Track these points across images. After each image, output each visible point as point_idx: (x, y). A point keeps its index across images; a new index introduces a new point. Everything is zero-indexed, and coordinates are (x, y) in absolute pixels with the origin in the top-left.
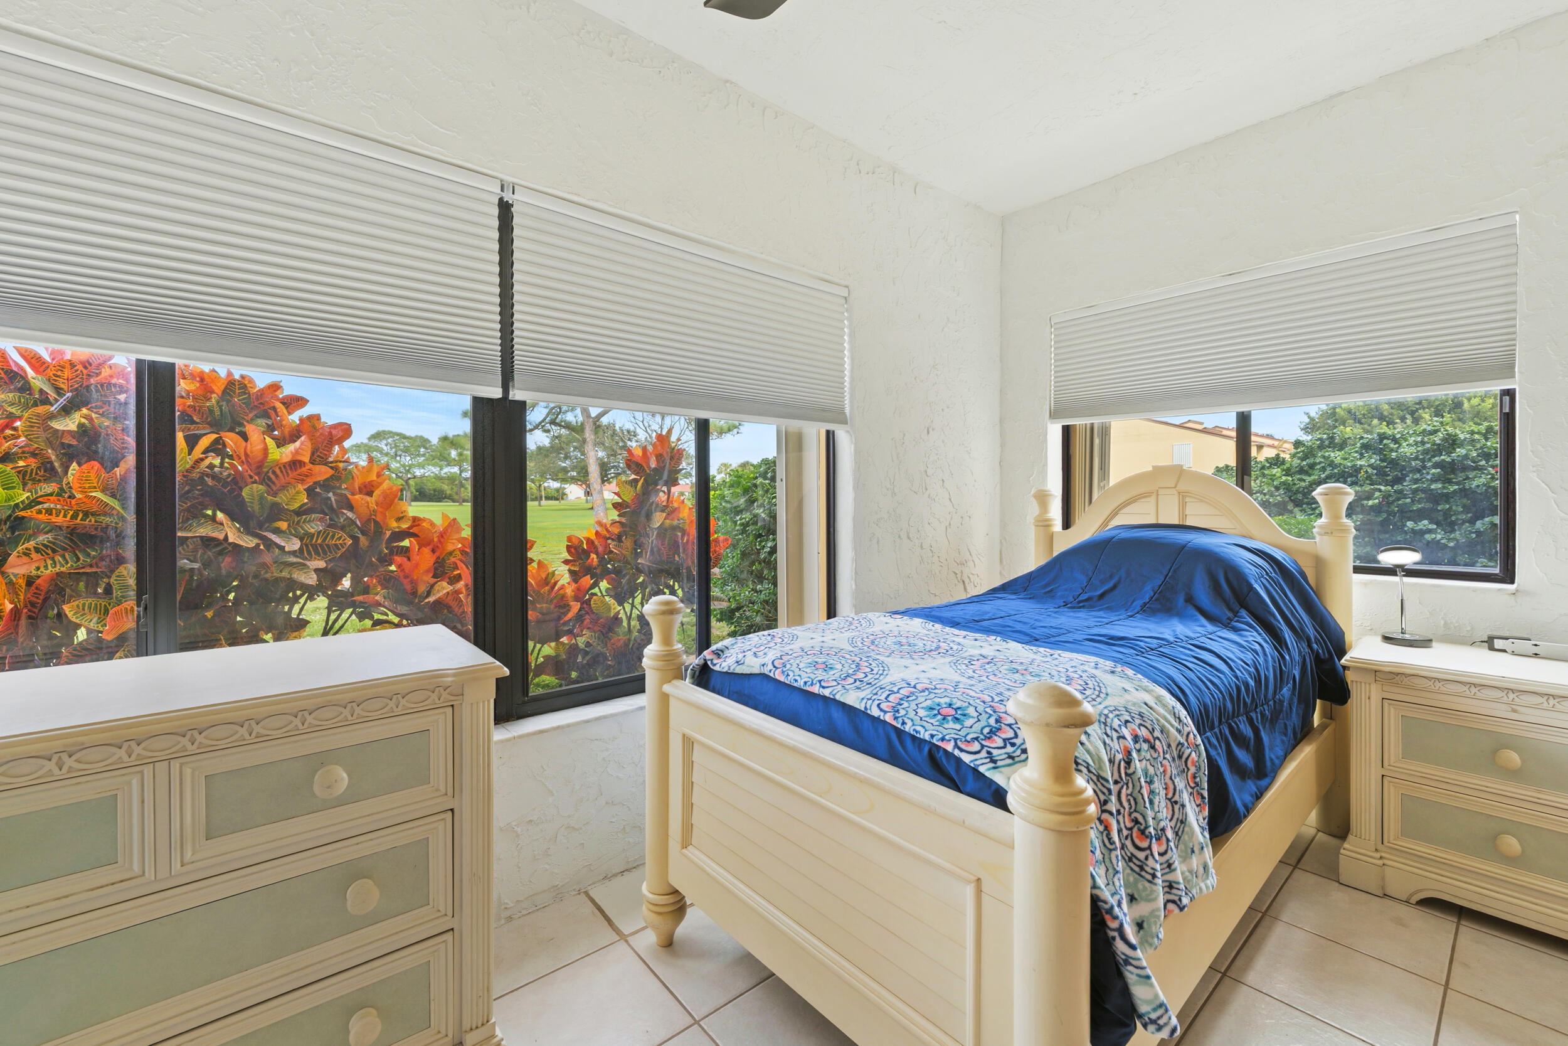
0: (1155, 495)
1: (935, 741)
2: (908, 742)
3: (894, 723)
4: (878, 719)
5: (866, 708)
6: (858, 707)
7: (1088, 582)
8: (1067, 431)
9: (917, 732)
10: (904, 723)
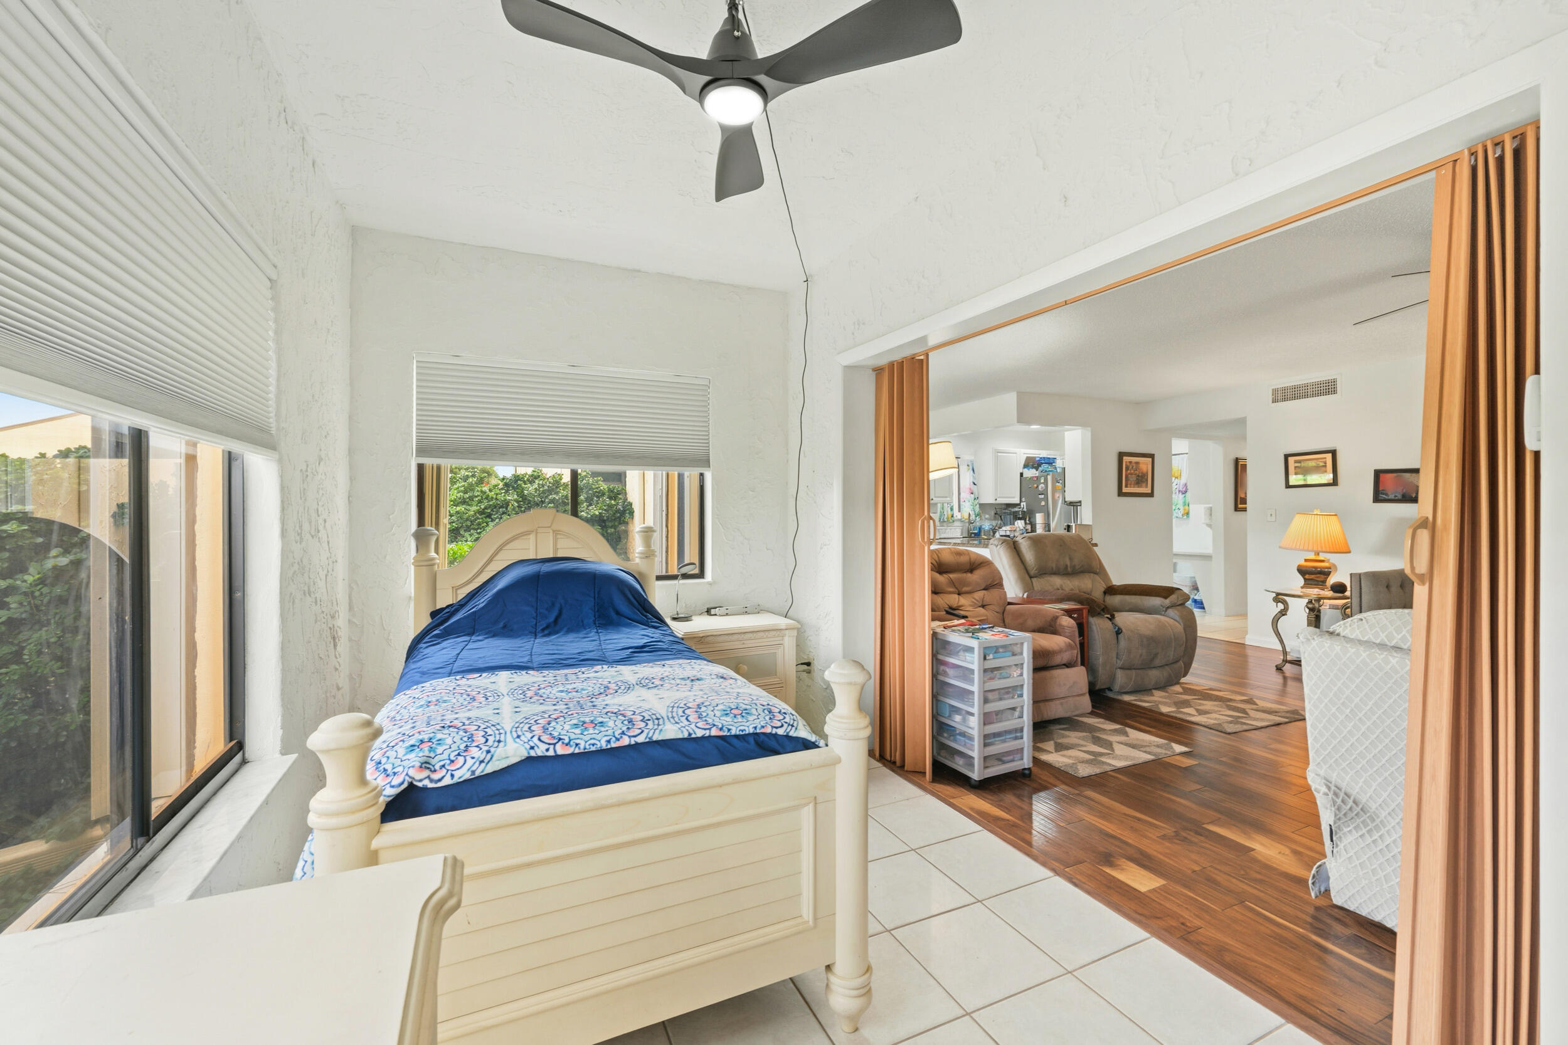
0: (534, 533)
1: (758, 731)
2: (735, 741)
3: (721, 733)
4: (703, 737)
5: (690, 734)
6: (681, 736)
7: (536, 612)
8: (421, 468)
9: (742, 731)
10: (729, 730)
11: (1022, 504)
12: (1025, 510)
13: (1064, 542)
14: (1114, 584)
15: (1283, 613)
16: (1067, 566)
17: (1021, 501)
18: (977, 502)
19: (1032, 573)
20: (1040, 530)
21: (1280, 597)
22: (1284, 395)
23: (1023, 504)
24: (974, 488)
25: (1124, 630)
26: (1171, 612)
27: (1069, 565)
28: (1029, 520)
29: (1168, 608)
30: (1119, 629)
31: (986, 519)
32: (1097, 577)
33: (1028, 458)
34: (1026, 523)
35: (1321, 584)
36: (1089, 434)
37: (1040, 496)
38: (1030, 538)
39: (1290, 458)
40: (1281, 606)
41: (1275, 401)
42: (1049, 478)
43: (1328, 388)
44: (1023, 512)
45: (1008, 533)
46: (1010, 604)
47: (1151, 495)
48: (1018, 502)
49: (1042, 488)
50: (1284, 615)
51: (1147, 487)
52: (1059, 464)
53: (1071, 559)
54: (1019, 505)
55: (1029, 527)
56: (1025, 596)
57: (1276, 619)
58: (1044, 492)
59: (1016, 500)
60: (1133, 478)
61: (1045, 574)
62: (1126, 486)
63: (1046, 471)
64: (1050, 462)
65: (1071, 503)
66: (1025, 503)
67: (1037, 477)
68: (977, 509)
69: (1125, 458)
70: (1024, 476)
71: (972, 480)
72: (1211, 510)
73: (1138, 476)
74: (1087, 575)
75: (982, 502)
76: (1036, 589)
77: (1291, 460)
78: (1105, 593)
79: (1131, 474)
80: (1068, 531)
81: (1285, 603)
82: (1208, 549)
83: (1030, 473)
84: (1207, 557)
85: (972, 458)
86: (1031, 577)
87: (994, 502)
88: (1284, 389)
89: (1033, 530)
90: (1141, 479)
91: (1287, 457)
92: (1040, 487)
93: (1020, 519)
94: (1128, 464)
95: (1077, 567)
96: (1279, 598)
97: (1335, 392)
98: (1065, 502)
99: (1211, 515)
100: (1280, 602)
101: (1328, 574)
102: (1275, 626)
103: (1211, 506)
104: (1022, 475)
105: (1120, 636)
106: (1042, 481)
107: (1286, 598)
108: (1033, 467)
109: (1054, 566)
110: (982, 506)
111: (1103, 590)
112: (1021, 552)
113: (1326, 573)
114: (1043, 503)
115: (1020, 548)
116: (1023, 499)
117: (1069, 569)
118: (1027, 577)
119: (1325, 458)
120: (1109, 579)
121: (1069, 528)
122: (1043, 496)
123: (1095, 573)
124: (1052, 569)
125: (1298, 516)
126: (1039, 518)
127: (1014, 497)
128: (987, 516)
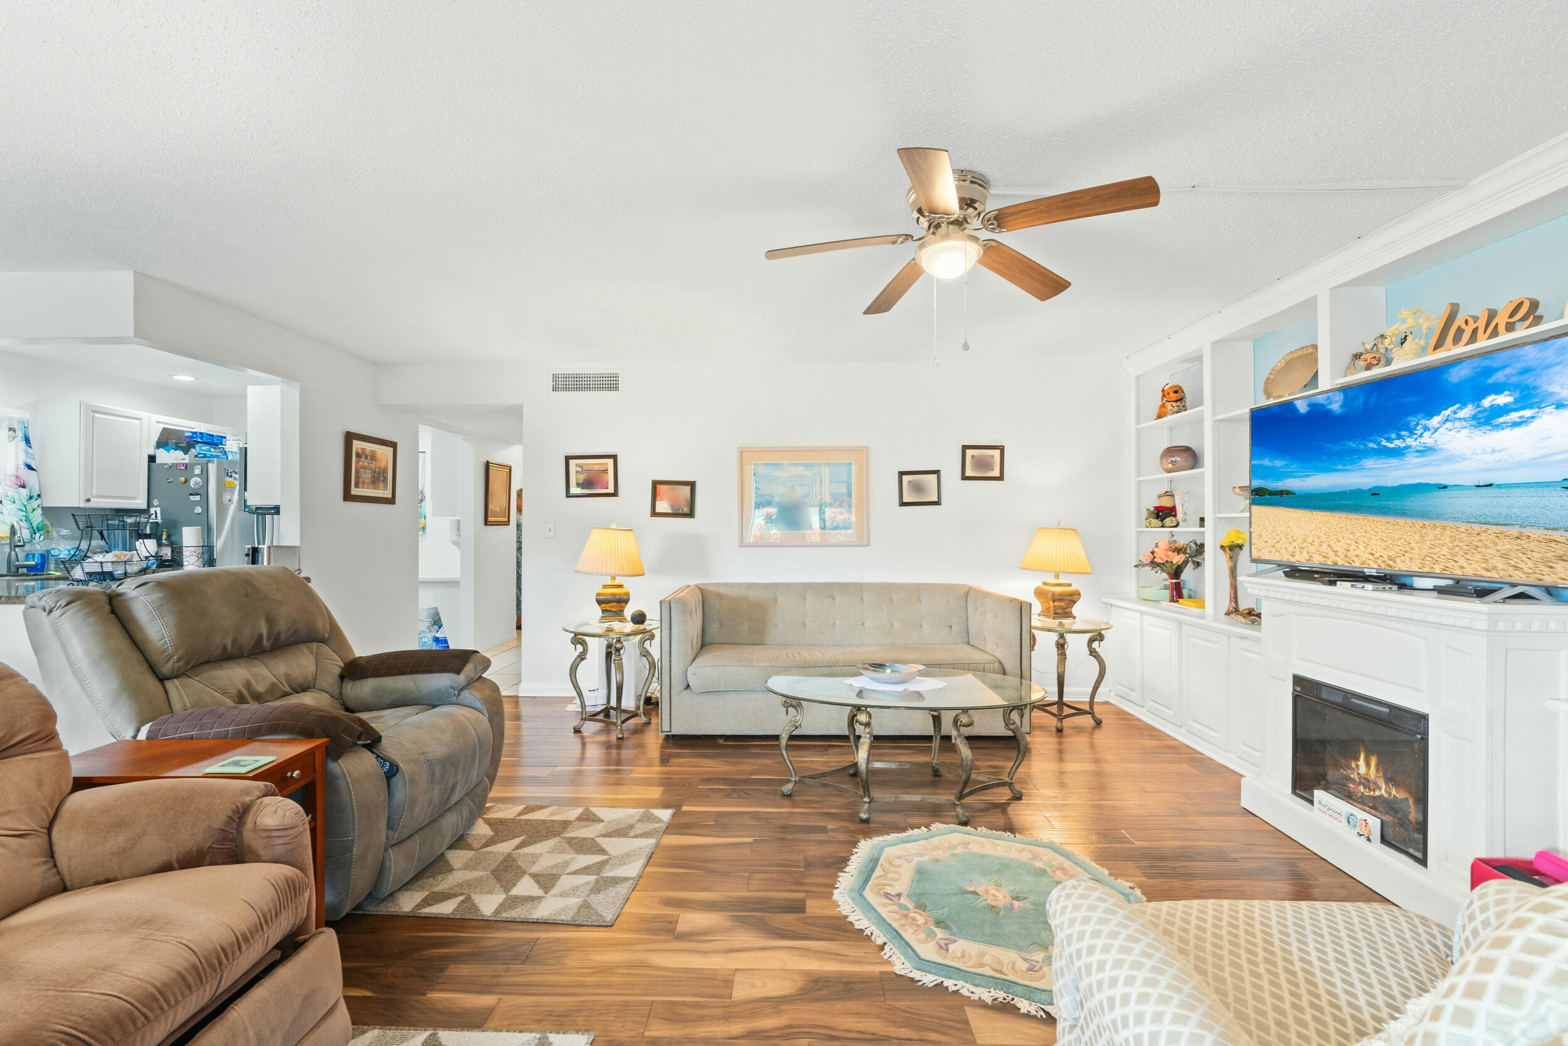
11: (152, 510)
12: (159, 520)
13: (254, 586)
14: (357, 655)
15: (582, 657)
16: (260, 637)
17: (149, 504)
18: (35, 503)
19: (166, 669)
20: (191, 564)
21: (579, 637)
22: (565, 383)
23: (156, 510)
24: (30, 477)
25: (402, 766)
26: (467, 696)
27: (265, 632)
28: (169, 536)
29: (462, 689)
30: (392, 765)
31: (64, 537)
32: (325, 648)
33: (165, 430)
34: (160, 545)
35: (618, 614)
36: (295, 393)
37: (192, 498)
38: (160, 584)
39: (571, 461)
40: (580, 648)
41: (555, 389)
42: (212, 468)
43: (610, 383)
44: (156, 525)
45: (108, 568)
46: (82, 783)
47: (391, 501)
48: (144, 506)
49: (196, 483)
50: (583, 659)
51: (385, 488)
52: (232, 446)
53: (270, 622)
54: (145, 512)
55: (167, 552)
56: (142, 736)
57: (574, 667)
58: (203, 491)
59: (141, 503)
60: (366, 476)
61: (207, 662)
62: (357, 486)
63: (205, 456)
64: (215, 441)
65: (257, 508)
66: (158, 510)
67: (186, 466)
68: (37, 518)
69: (355, 442)
70: (158, 461)
71: (22, 458)
72: (459, 524)
73: (374, 472)
74: (304, 648)
75: (49, 503)
76: (177, 706)
77: (572, 462)
78: (342, 677)
79: (365, 468)
80: (254, 561)
81: (583, 643)
82: (454, 573)
83: (167, 457)
84: (453, 583)
85: (26, 416)
86: (162, 679)
87: (82, 505)
88: (566, 377)
89: (176, 562)
90: (378, 478)
91: (568, 459)
92: (192, 483)
93: (148, 537)
94: (360, 451)
95: (283, 637)
96: (578, 639)
97: (616, 389)
98: (245, 506)
99: (458, 530)
100: (579, 643)
101: (626, 601)
102: (573, 677)
103: (459, 518)
104: (152, 459)
105: (394, 780)
106: (197, 471)
107: (586, 638)
108: (177, 447)
109: (229, 642)
110: (50, 512)
111: (338, 671)
112: (133, 619)
113: (623, 601)
114: (198, 510)
115: (127, 609)
116: (156, 502)
117: (265, 642)
118: (152, 683)
119: (607, 464)
120: (348, 649)
121: (254, 555)
122: (198, 498)
123: (324, 641)
124: (225, 648)
125: (595, 532)
126: (190, 536)
127: (135, 498)
128: (65, 532)
